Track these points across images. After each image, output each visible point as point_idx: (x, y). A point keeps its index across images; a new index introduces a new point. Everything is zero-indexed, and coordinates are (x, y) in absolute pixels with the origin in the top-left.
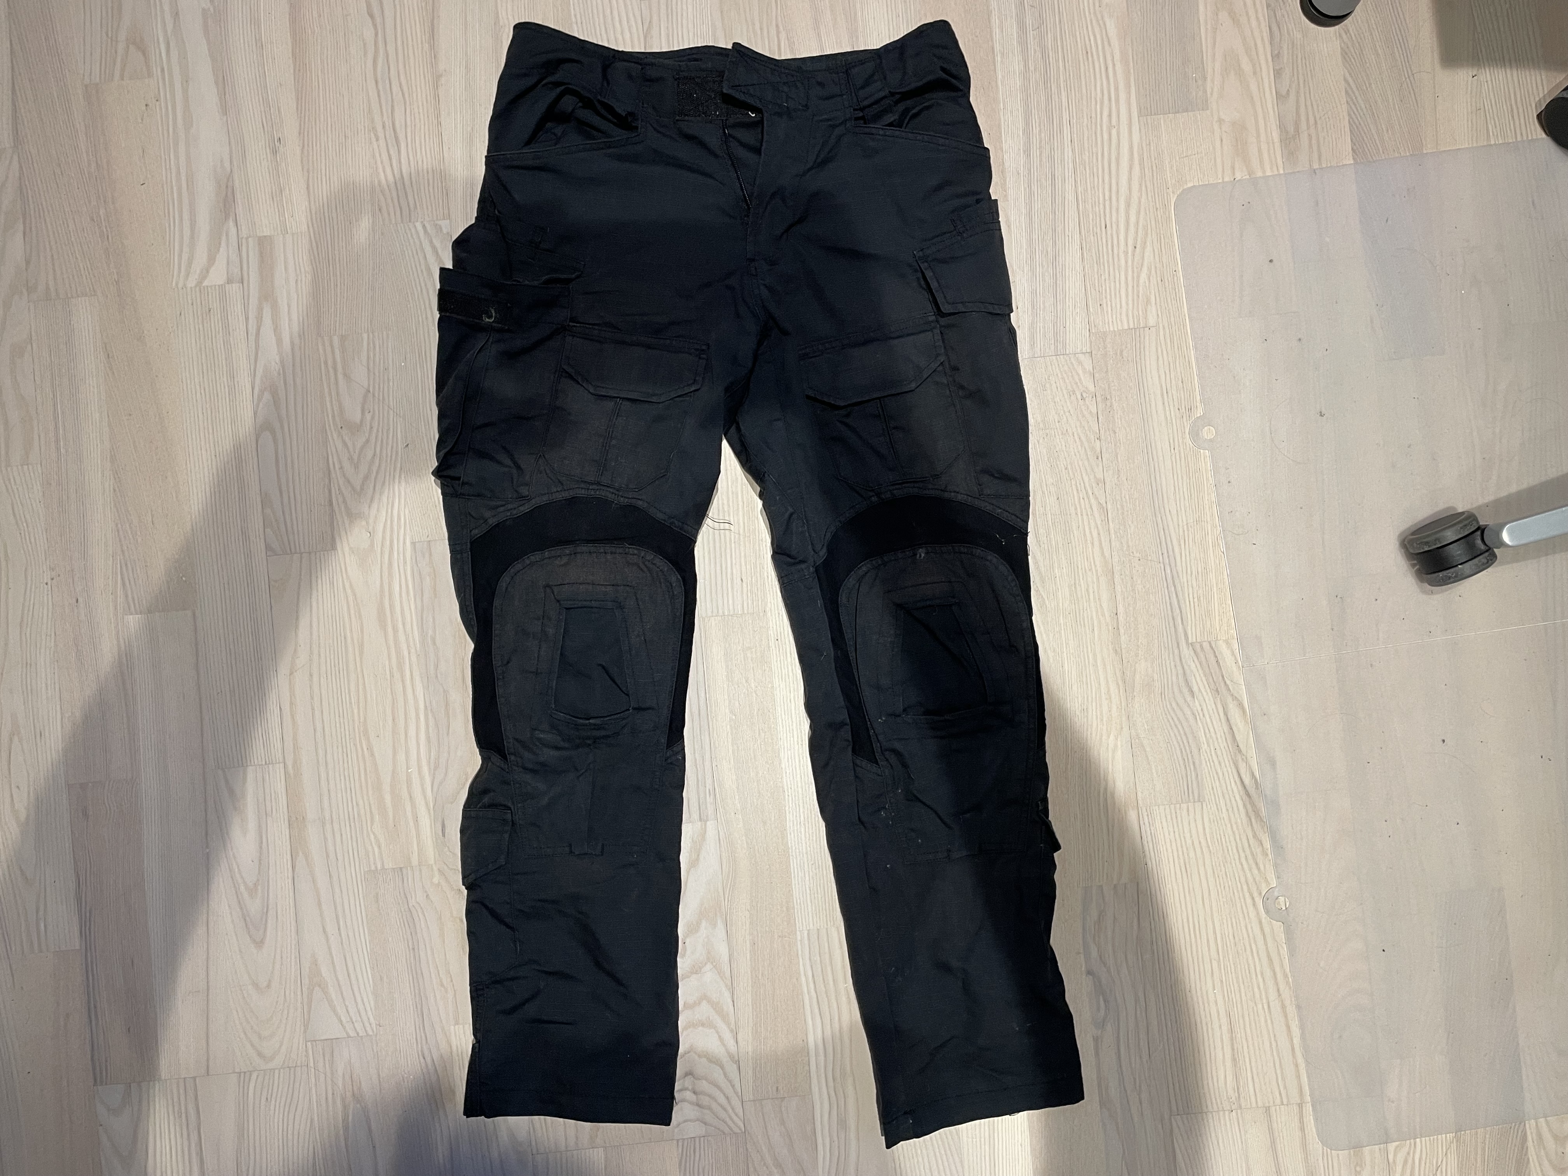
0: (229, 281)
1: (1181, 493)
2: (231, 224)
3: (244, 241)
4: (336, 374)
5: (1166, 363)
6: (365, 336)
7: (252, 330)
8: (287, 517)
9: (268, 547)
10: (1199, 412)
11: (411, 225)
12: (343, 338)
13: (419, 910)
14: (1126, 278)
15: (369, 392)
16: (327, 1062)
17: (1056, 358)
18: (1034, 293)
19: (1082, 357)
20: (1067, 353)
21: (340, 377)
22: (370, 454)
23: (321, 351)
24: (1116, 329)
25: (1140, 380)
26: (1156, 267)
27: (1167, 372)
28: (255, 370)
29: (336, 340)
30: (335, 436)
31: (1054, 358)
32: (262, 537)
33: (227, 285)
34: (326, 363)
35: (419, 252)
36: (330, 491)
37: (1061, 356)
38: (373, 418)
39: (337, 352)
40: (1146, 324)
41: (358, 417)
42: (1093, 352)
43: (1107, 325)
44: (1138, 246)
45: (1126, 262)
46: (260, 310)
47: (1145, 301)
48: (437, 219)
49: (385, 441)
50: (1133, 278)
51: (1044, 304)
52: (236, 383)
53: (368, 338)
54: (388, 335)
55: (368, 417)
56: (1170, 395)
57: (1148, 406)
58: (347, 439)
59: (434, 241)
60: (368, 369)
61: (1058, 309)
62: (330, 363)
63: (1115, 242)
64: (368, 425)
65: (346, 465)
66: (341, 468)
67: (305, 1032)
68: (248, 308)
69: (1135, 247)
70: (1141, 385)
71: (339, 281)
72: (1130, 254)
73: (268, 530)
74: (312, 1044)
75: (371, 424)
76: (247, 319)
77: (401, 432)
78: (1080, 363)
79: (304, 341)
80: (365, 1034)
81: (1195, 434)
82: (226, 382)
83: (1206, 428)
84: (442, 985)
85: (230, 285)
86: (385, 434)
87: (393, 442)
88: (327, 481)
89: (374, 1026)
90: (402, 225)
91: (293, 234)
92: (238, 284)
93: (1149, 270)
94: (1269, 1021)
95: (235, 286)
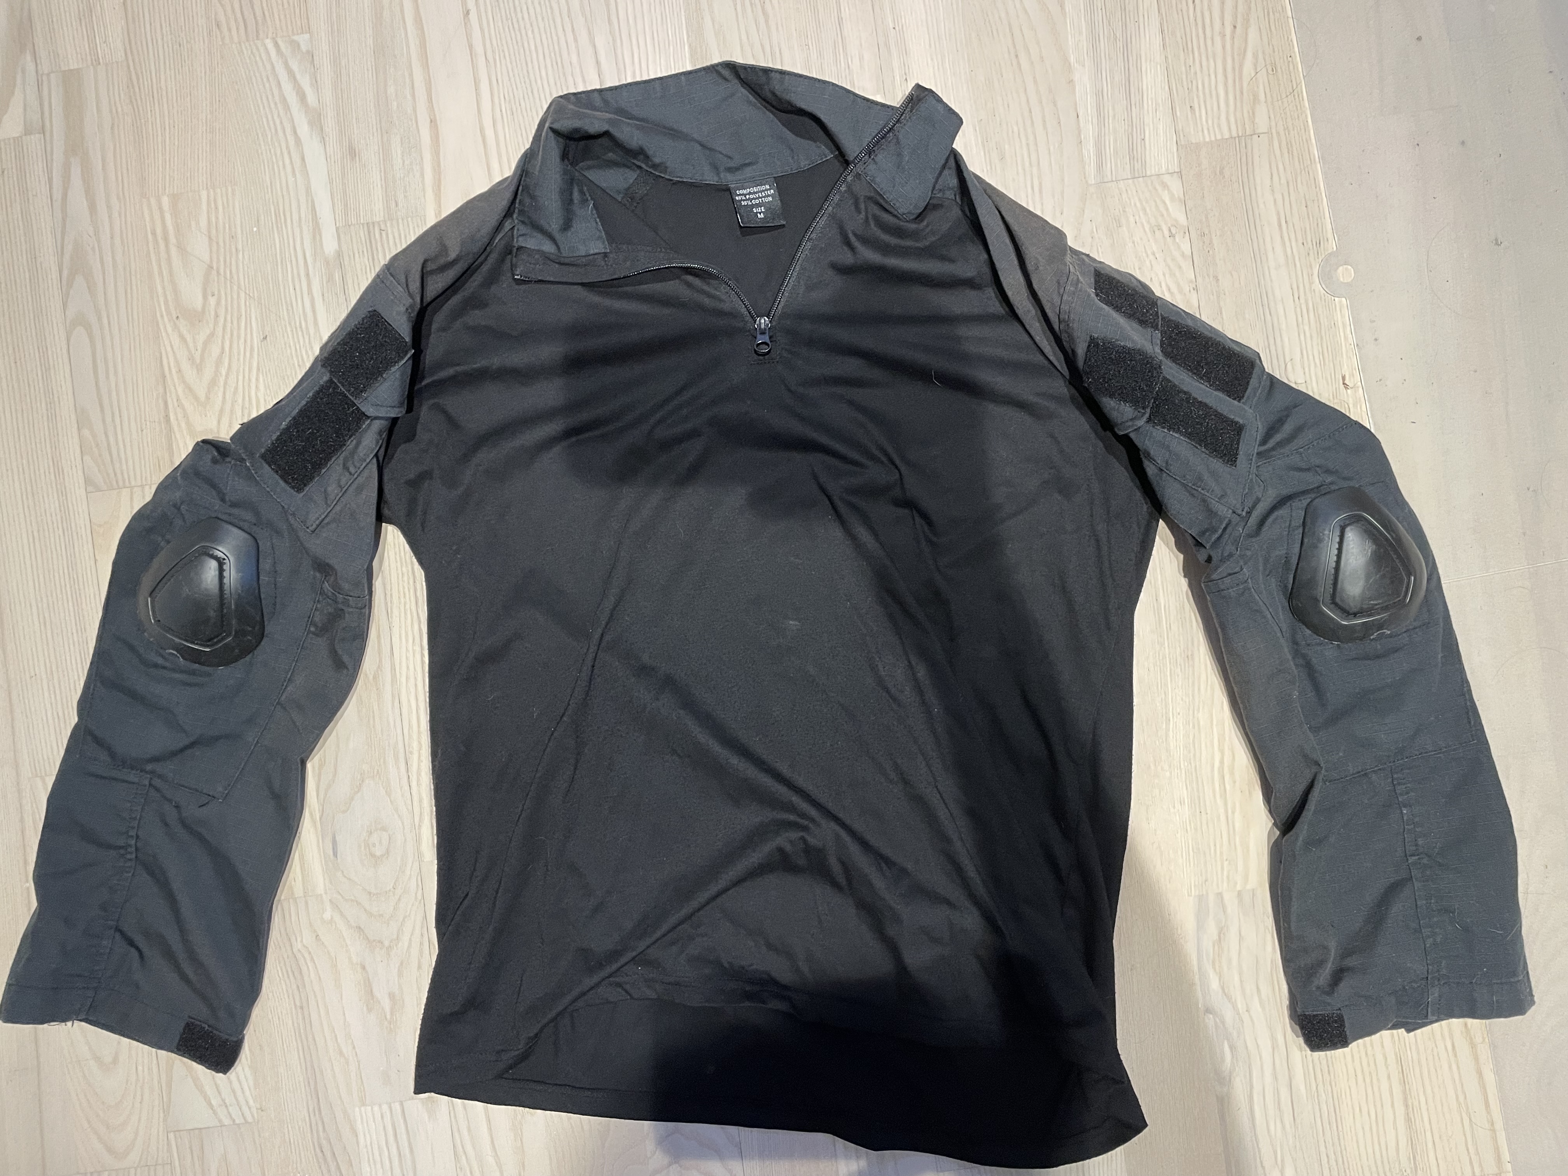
0: (28, 132)
1: (1311, 357)
2: (29, 58)
3: (45, 78)
4: (167, 246)
5: (1283, 181)
6: (204, 194)
7: (57, 195)
8: (112, 439)
9: (88, 481)
10: (1332, 246)
11: (259, 43)
12: (175, 199)
13: (307, 955)
14: (1225, 70)
15: (212, 268)
16: (196, 1159)
17: (1133, 182)
18: (1099, 94)
19: (1167, 178)
20: (1148, 173)
21: (174, 251)
22: (215, 351)
23: (147, 219)
24: (1213, 139)
25: (1249, 207)
26: (1263, 53)
27: (1286, 195)
28: (62, 248)
29: (165, 201)
30: (170, 330)
31: (1130, 181)
32: (80, 467)
33: (24, 137)
34: (154, 233)
35: (271, 79)
36: (166, 403)
37: (1141, 179)
38: (218, 303)
39: (168, 217)
40: (1254, 130)
41: (198, 303)
42: (1183, 173)
43: (1200, 133)
44: (1239, 26)
45: (1224, 47)
46: (67, 167)
47: (1252, 97)
48: (293, 34)
49: (235, 333)
50: (1234, 69)
51: (1114, 109)
52: (39, 266)
53: (208, 196)
54: (233, 191)
55: (212, 301)
56: (1291, 225)
57: (1261, 241)
58: (185, 333)
59: (290, 63)
60: (210, 238)
61: (1134, 115)
62: (159, 231)
63: (1207, 21)
64: (213, 313)
65: (186, 366)
66: (179, 371)
67: (165, 1120)
68: (52, 165)
69: (1235, 27)
70: (1250, 213)
71: (167, 123)
72: (1228, 37)
73: (87, 458)
74: (175, 1135)
75: (216, 313)
76: (50, 180)
77: (256, 319)
78: (1165, 186)
79: (125, 204)
80: (243, 1121)
81: (1327, 276)
82: (25, 264)
83: (1341, 268)
84: (341, 1053)
85: (28, 137)
86: (235, 322)
87: (246, 335)
88: (161, 390)
89: (254, 1110)
90: (247, 44)
91: (107, 65)
92: (37, 135)
93: (1255, 56)
94: (1454, 1067)
95: (35, 138)
